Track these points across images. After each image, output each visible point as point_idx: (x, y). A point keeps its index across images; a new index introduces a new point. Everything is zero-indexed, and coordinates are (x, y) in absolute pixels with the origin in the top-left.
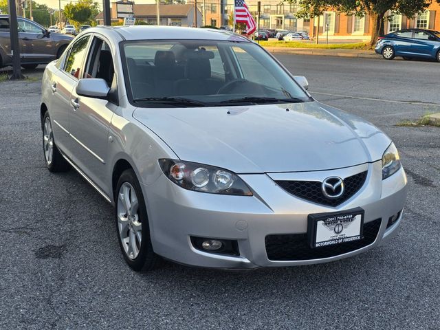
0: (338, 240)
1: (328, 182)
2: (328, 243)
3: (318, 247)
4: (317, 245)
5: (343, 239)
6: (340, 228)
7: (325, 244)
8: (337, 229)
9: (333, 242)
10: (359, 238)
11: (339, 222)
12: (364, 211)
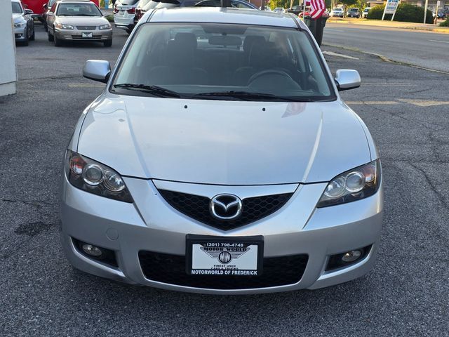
0: (224, 270)
1: (219, 199)
2: (209, 272)
3: (195, 275)
4: (193, 272)
5: (231, 270)
6: (228, 257)
7: (206, 272)
8: (222, 257)
9: (216, 272)
10: (255, 273)
11: (225, 250)
12: (263, 242)
